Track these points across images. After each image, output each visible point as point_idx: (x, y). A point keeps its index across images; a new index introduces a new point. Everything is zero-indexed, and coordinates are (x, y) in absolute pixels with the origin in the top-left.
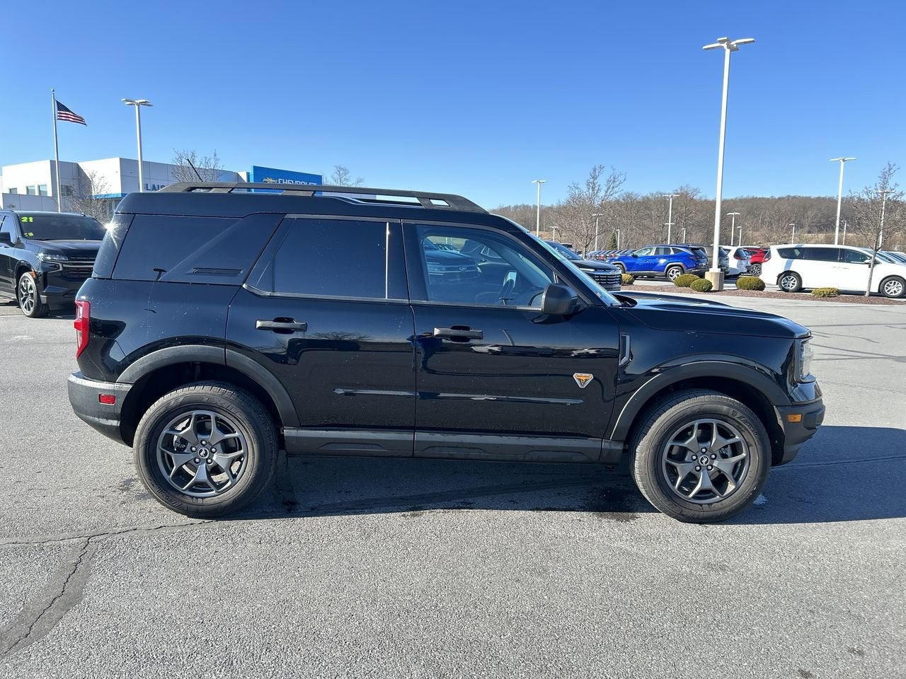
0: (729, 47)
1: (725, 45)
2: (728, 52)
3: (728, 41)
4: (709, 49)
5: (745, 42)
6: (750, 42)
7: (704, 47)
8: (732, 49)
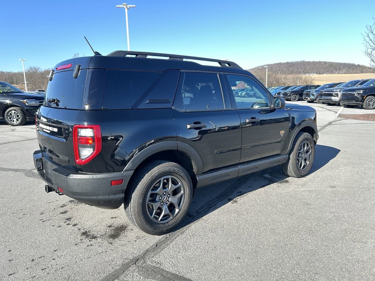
0: (127, 7)
1: (125, 6)
2: (126, 10)
3: (126, 5)
4: (118, 7)
5: (132, 7)
6: (134, 7)
7: (117, 6)
8: (128, 9)
